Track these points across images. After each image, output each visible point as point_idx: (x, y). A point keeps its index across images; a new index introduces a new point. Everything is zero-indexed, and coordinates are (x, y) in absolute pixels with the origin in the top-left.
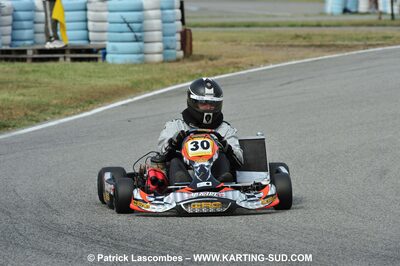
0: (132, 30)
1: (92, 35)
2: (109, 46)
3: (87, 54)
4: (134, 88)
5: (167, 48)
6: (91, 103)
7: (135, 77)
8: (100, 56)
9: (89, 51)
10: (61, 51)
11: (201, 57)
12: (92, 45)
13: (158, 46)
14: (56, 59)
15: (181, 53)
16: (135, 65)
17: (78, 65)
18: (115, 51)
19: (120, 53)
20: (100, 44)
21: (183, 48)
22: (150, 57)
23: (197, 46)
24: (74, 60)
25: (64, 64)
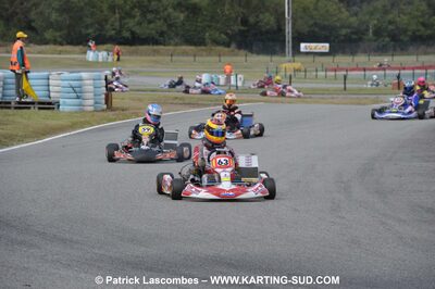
0: (75, 92)
1: (52, 94)
2: (61, 101)
3: (48, 105)
4: (73, 127)
5: (96, 103)
6: (44, 135)
7: (75, 120)
8: (55, 106)
9: (50, 103)
10: (33, 103)
11: (117, 109)
12: (52, 100)
13: (91, 102)
14: (29, 108)
15: (105, 106)
16: (76, 112)
17: (42, 111)
18: (65, 104)
19: (67, 105)
20: (56, 100)
21: (106, 103)
22: (86, 108)
23: (116, 102)
24: (40, 108)
25: (34, 111)
